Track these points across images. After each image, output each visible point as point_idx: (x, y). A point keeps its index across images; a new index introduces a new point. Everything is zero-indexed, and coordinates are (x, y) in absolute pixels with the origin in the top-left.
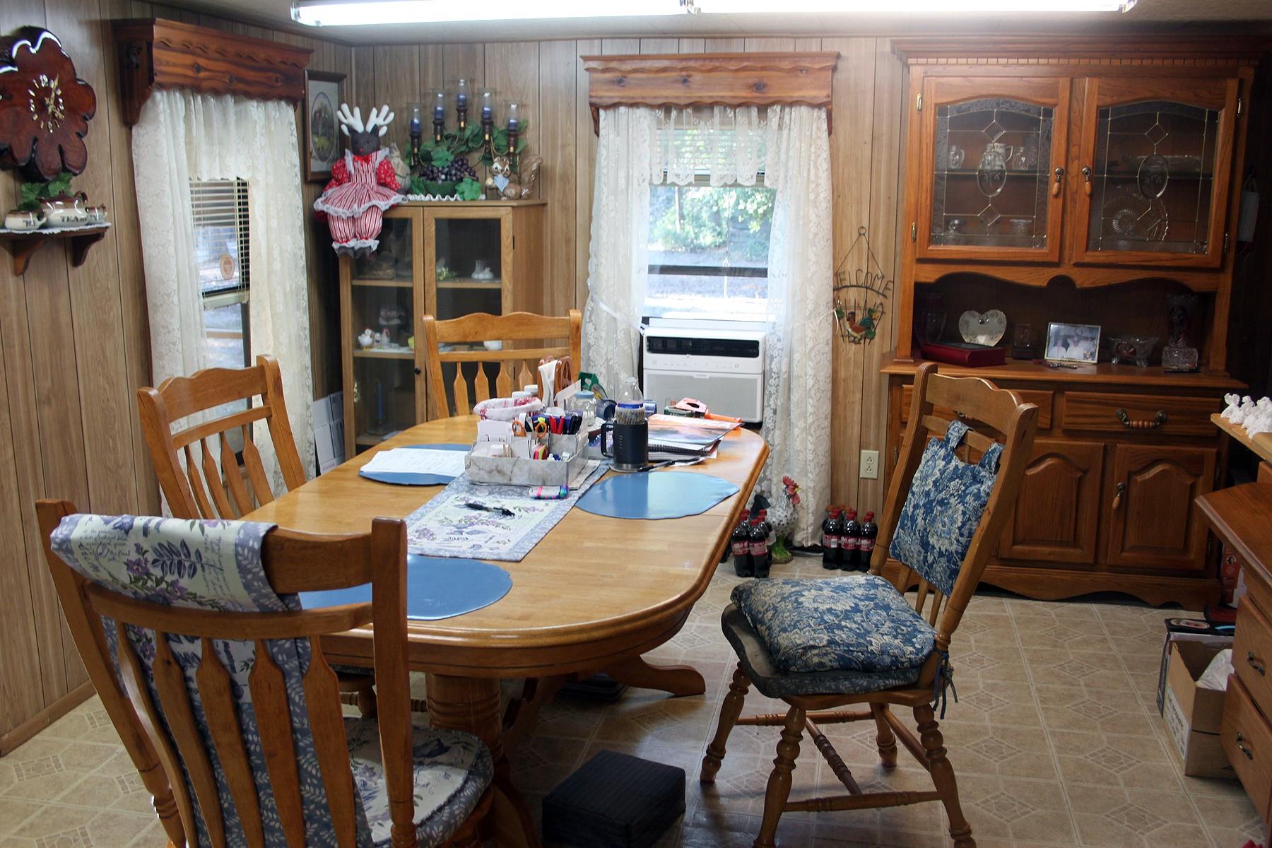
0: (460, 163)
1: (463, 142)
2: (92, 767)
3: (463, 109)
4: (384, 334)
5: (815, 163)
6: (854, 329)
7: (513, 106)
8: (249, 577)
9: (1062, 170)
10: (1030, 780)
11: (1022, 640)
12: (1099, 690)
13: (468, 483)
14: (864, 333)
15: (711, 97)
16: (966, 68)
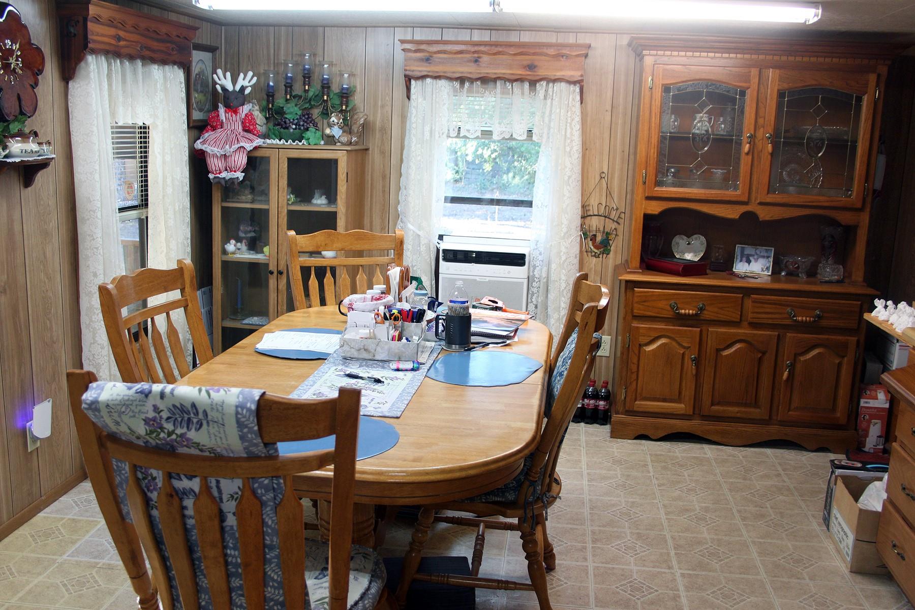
0: (307, 117)
1: (307, 101)
2: (40, 574)
3: (307, 76)
4: (243, 244)
5: (571, 124)
6: (596, 247)
7: (346, 76)
8: (245, 430)
9: (752, 135)
10: (743, 576)
11: (721, 475)
12: (781, 510)
13: (341, 358)
14: (602, 249)
15: (495, 73)
16: (685, 59)
